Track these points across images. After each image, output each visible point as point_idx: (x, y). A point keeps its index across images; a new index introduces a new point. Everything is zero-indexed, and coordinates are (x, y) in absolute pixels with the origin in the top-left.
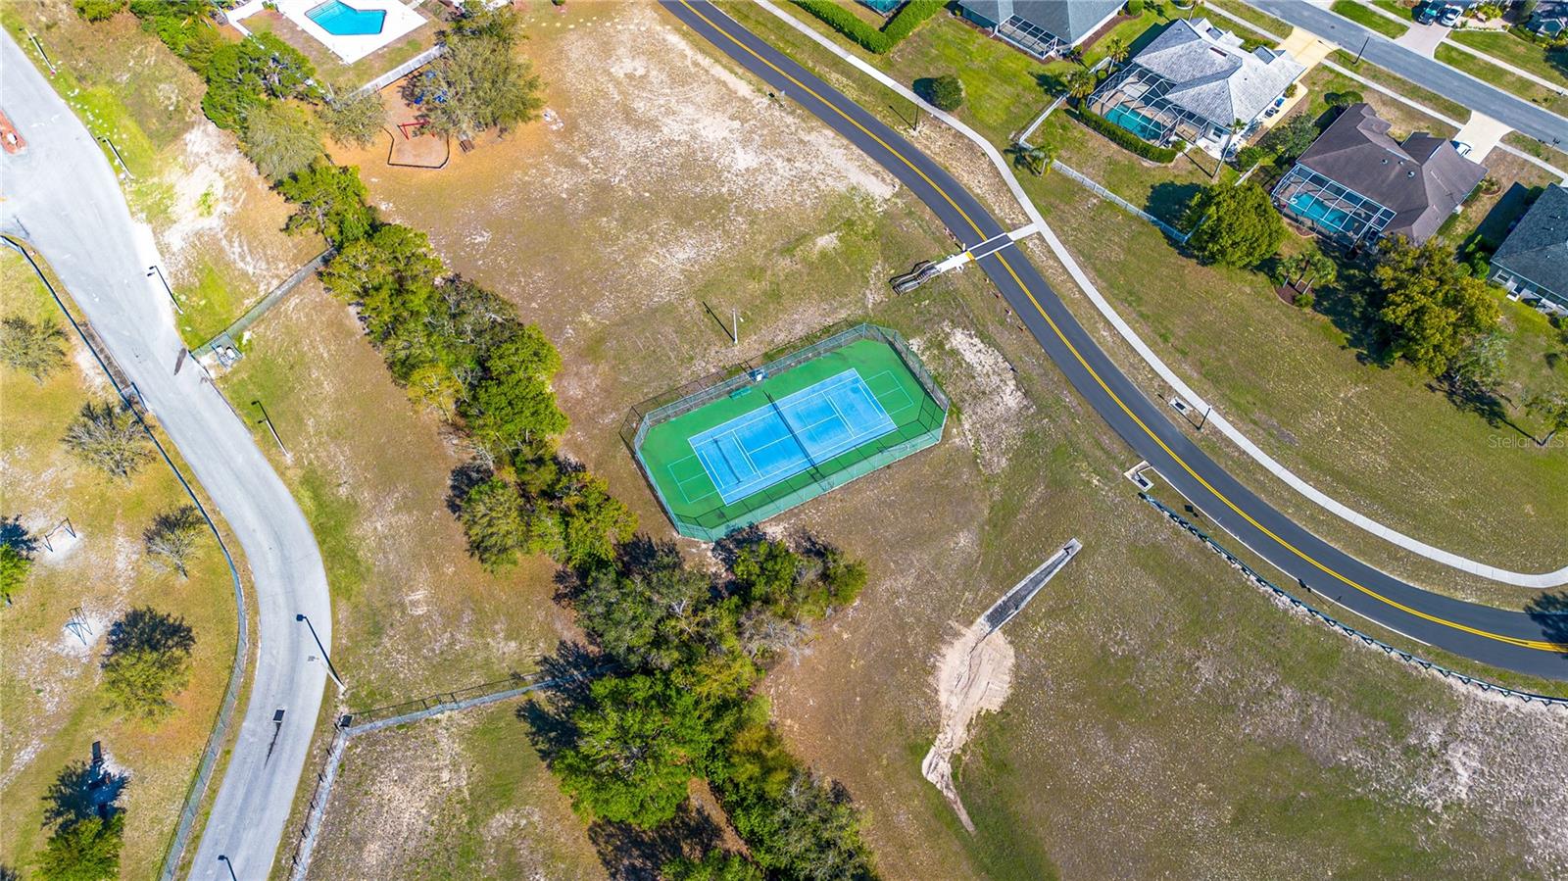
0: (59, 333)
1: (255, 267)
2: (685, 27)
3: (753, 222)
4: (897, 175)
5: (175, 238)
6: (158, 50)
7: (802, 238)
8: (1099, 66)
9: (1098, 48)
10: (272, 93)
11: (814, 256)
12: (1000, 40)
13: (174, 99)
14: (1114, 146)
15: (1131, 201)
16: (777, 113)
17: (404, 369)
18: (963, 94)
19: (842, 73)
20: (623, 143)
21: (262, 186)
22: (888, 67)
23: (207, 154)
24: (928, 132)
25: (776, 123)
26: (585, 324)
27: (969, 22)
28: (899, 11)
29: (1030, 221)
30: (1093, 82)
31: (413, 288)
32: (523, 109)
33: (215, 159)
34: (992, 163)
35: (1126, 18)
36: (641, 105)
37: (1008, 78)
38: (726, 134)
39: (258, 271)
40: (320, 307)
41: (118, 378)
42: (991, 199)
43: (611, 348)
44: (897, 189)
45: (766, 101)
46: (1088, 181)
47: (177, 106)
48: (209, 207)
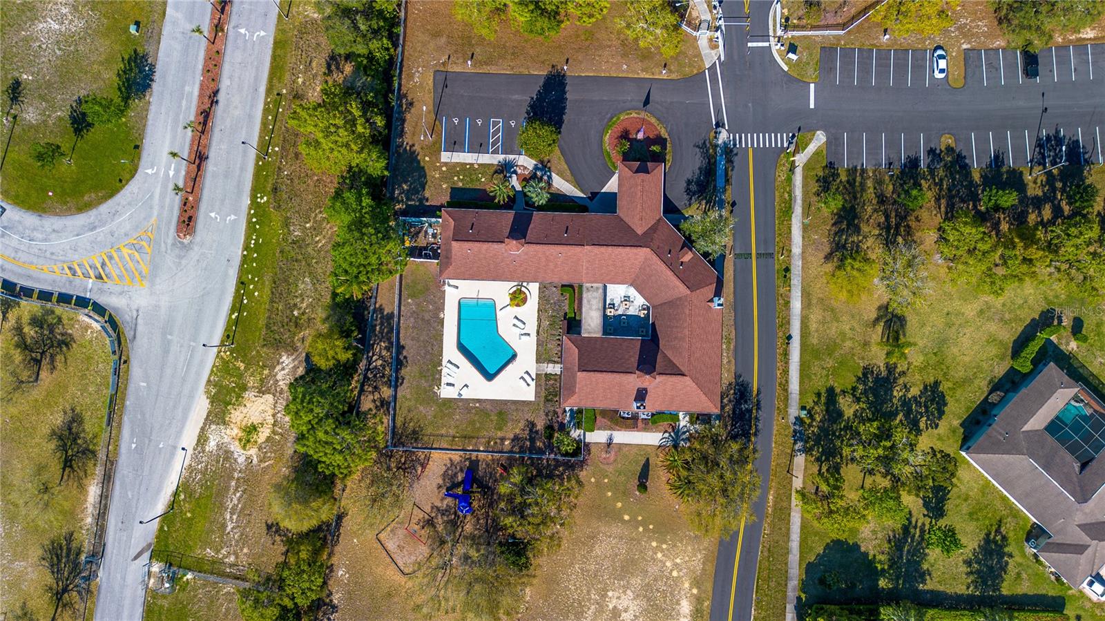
0: (94, 454)
1: (232, 530)
5: (214, 440)
23: (281, 391)
39: (232, 535)
48: (248, 441)
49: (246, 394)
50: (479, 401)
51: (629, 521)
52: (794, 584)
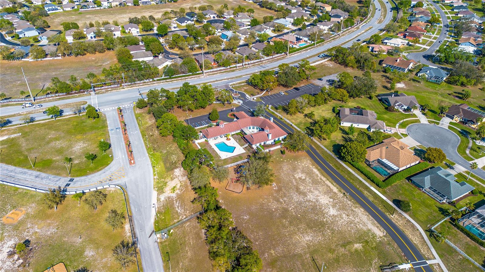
0: (124, 217)
1: (180, 211)
2: (319, 168)
3: (333, 233)
4: (385, 229)
5: (162, 198)
6: (175, 146)
7: (349, 243)
8: (462, 209)
9: (461, 203)
10: (201, 163)
11: (353, 250)
12: (425, 193)
13: (175, 160)
14: (468, 238)
15: (476, 261)
16: (345, 199)
17: (214, 255)
18: (411, 208)
19: (368, 192)
20: (294, 198)
21: (190, 188)
22: (384, 193)
23: (179, 176)
24: (397, 217)
25: (345, 203)
26: (272, 254)
27: (414, 185)
28: (390, 177)
29: (435, 258)
30: (461, 215)
31: (224, 230)
32: (267, 182)
33: (180, 178)
34: (420, 234)
35: (472, 195)
36: (302, 187)
37: (428, 206)
38: (328, 202)
39: (181, 212)
40: (195, 227)
41: (134, 235)
42: (420, 246)
43: (279, 265)
44: (385, 234)
45: (342, 195)
46: (458, 249)
47: (175, 162)
48: (174, 190)
49: (168, 183)
50: (233, 156)
51: (287, 161)
52: (333, 155)
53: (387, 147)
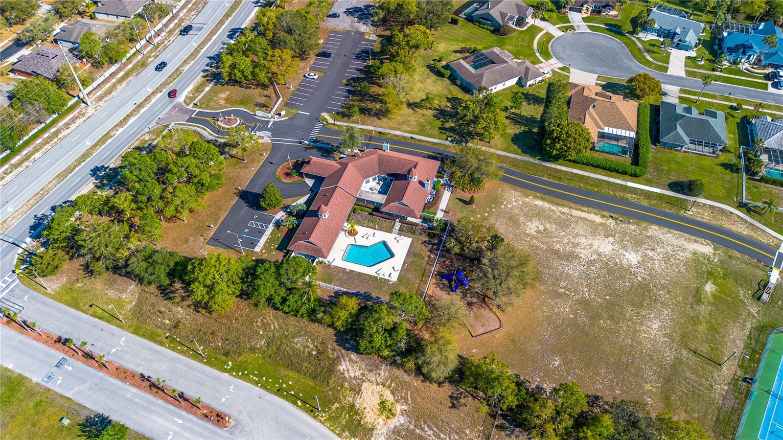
2: (538, 194)
3: (669, 292)
7: (698, 291)
11: (712, 299)
12: (688, 152)
16: (623, 226)
18: (704, 184)
19: (631, 193)
20: (570, 272)
24: (696, 210)
25: (628, 231)
26: (651, 391)
27: (666, 148)
28: (636, 153)
29: (780, 241)
34: (738, 217)
36: (558, 246)
37: (710, 171)
38: (611, 246)
42: (754, 235)
44: (712, 246)
45: (611, 220)
47: (318, 350)
48: (390, 410)
49: (357, 405)
50: (404, 264)
51: (489, 214)
52: (531, 160)
53: (592, 105)
